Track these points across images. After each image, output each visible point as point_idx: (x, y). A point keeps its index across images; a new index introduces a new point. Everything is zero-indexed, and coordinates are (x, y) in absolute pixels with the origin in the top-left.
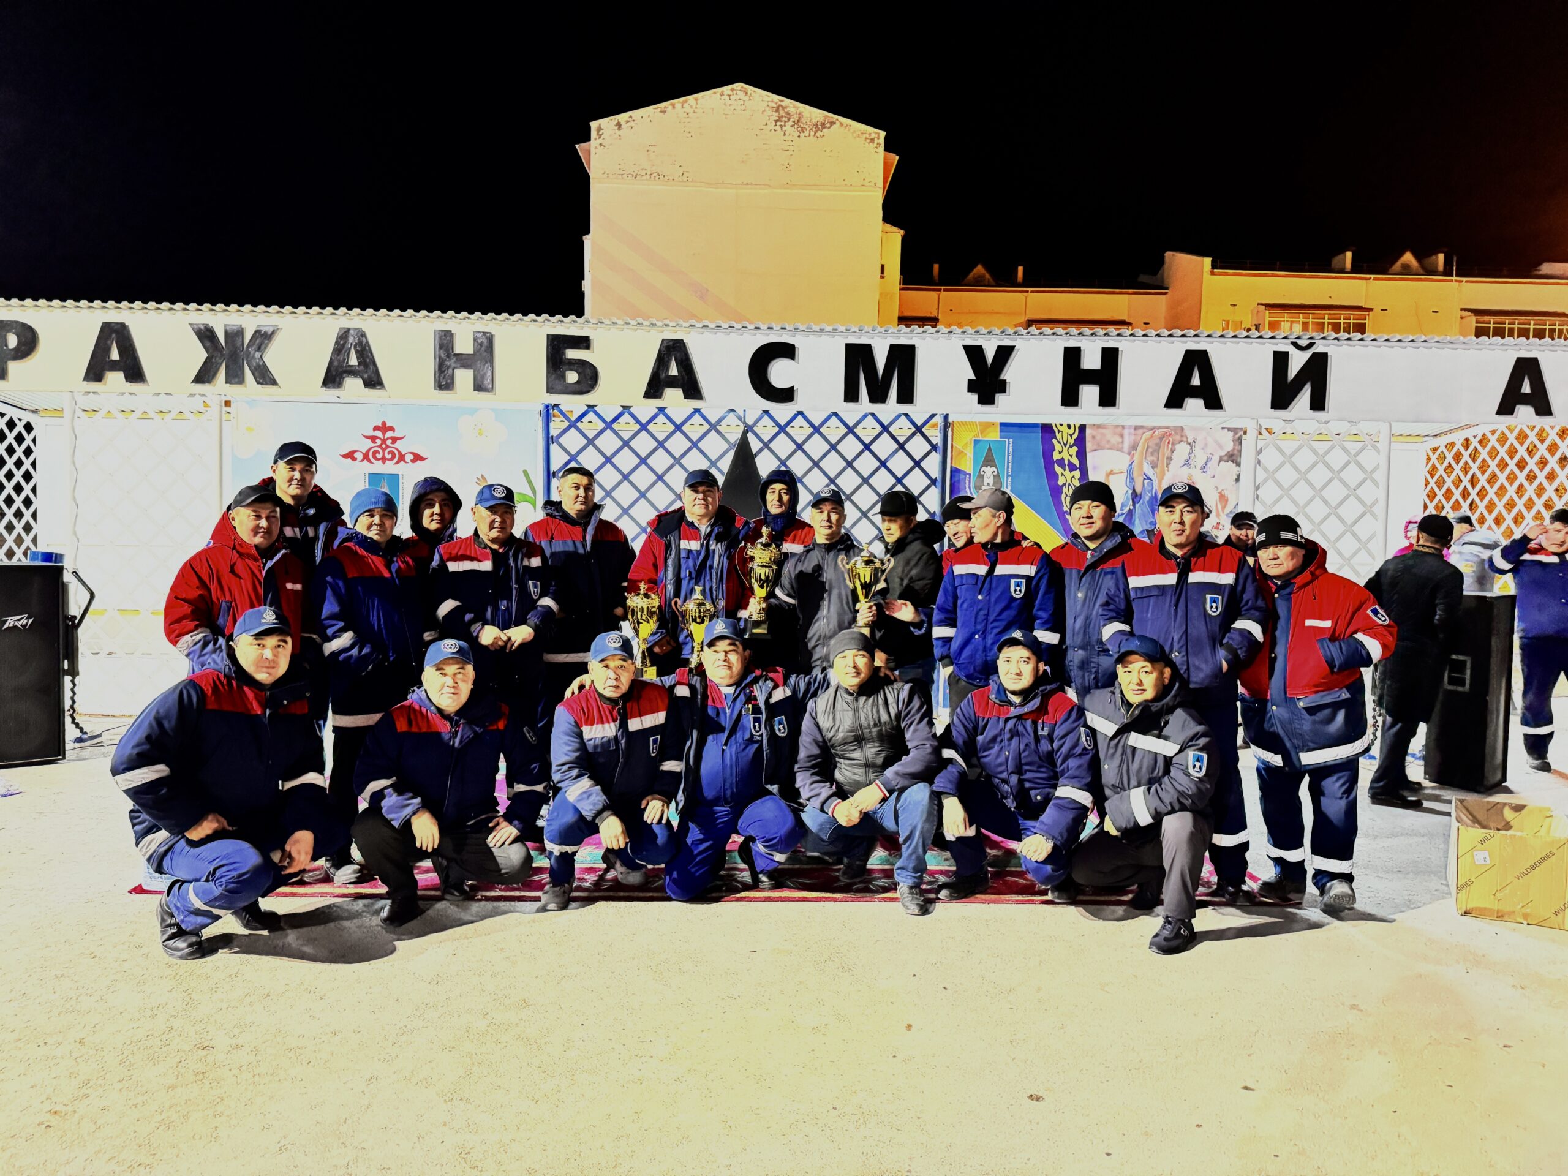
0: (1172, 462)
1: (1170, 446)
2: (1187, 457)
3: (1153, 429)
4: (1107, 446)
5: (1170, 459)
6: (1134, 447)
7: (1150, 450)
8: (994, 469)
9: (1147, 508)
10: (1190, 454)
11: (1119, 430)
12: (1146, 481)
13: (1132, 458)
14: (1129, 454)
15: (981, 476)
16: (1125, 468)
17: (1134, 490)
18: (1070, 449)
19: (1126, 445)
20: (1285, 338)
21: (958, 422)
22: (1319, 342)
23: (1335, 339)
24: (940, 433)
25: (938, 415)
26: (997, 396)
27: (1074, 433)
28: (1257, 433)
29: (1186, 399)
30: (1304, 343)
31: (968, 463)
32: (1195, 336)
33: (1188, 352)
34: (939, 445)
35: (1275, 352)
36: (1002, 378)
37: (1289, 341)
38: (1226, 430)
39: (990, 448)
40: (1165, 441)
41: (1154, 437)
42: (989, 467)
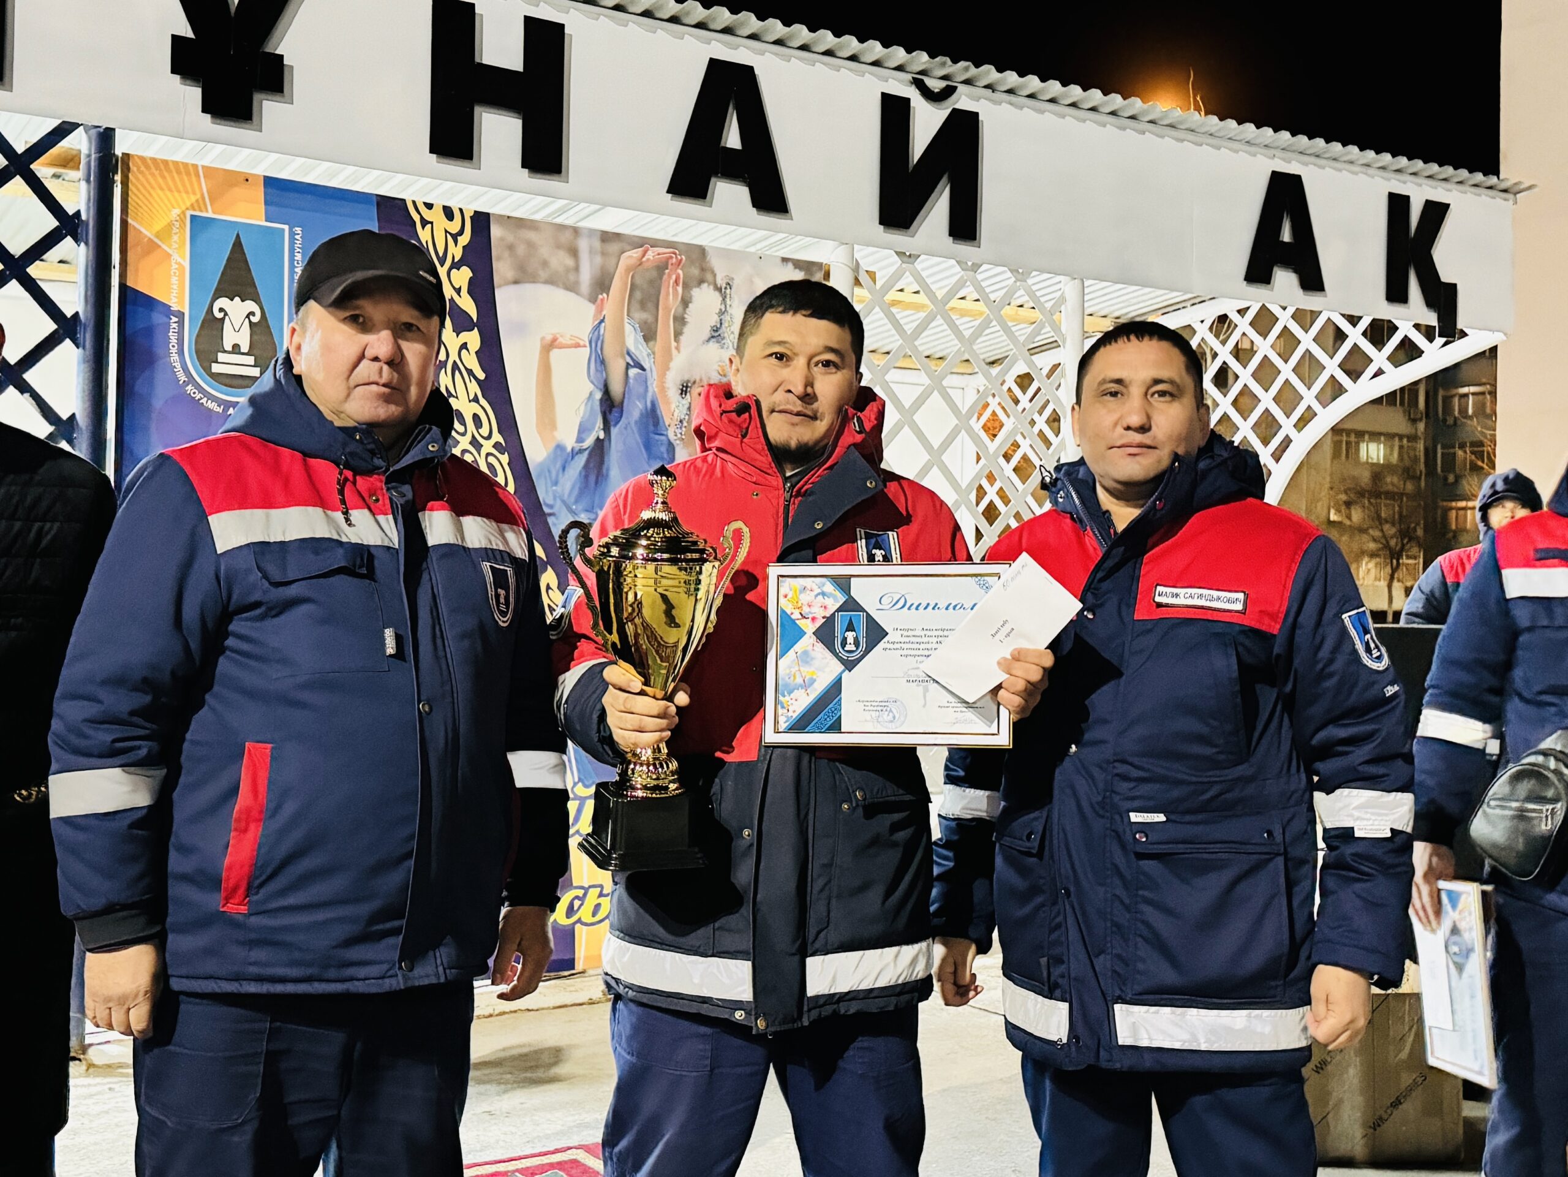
0: (687, 330)
1: (680, 289)
2: (714, 320)
3: (642, 243)
4: (543, 275)
5: (680, 321)
6: (602, 284)
7: (638, 295)
8: (251, 306)
9: (635, 439)
10: (722, 313)
11: (567, 236)
12: (633, 372)
13: (600, 310)
14: (593, 299)
15: (213, 325)
16: (584, 333)
17: (606, 391)
18: (454, 271)
19: (586, 276)
20: (900, 68)
21: (142, 159)
22: (962, 89)
23: (987, 87)
24: (88, 181)
25: (82, 127)
26: (257, 97)
27: (461, 232)
28: (852, 281)
29: (713, 180)
30: (936, 85)
31: (174, 280)
32: (727, 31)
33: (714, 64)
34: (84, 217)
35: (883, 94)
36: (269, 49)
37: (909, 77)
38: (790, 265)
39: (238, 245)
40: (670, 276)
41: (646, 265)
42: (237, 299)
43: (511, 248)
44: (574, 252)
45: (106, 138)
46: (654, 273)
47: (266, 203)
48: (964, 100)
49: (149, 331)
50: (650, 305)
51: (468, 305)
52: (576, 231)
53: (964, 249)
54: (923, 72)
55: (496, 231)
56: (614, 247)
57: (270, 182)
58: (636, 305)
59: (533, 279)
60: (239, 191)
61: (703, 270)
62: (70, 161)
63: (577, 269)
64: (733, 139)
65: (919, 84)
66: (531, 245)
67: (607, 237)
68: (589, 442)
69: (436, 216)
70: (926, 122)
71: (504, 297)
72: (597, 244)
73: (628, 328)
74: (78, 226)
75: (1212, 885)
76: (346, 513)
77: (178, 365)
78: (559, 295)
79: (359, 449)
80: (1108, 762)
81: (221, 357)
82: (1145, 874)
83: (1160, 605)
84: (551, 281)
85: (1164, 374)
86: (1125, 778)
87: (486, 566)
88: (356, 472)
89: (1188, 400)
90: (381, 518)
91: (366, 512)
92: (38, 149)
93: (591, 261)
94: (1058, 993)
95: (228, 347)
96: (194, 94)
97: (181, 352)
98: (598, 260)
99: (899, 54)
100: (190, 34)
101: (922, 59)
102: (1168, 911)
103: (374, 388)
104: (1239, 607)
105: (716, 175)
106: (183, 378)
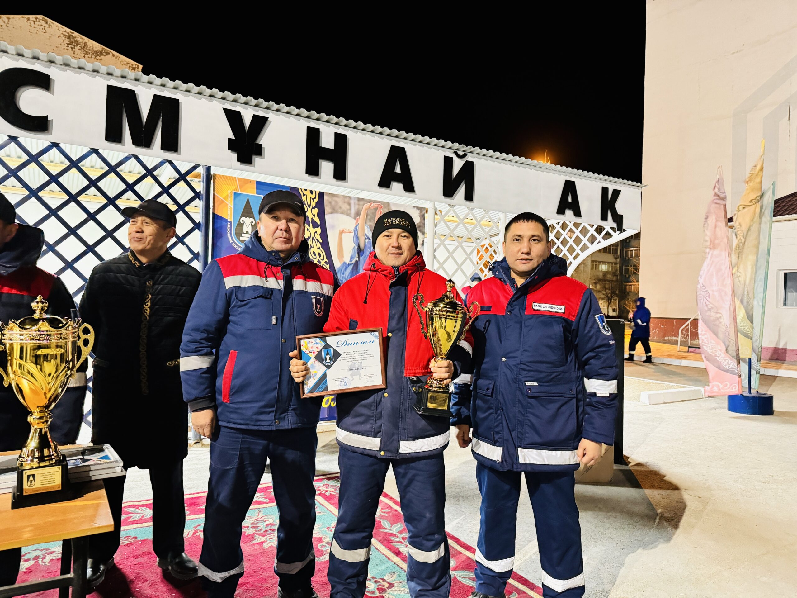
3: (370, 201)
4: (340, 211)
6: (358, 214)
7: (369, 217)
8: (252, 220)
11: (347, 199)
12: (367, 240)
13: (357, 221)
14: (355, 218)
15: (240, 226)
16: (352, 229)
17: (359, 246)
18: (313, 210)
19: (353, 211)
20: (450, 148)
21: (219, 175)
22: (469, 154)
23: (477, 154)
24: (203, 182)
25: (201, 167)
26: (254, 157)
27: (315, 198)
28: (434, 213)
29: (392, 182)
30: (461, 153)
31: (229, 212)
32: (397, 137)
33: (392, 147)
34: (202, 193)
35: (445, 156)
36: (257, 142)
37: (453, 151)
38: (415, 208)
39: (248, 202)
40: (378, 212)
41: (371, 208)
42: (248, 218)
43: (330, 203)
44: (349, 204)
45: (208, 169)
46: (374, 211)
47: (257, 189)
48: (469, 158)
49: (221, 227)
51: (317, 220)
52: (350, 198)
53: (469, 203)
54: (457, 149)
55: (326, 198)
56: (361, 203)
57: (258, 183)
58: (368, 221)
59: (337, 212)
60: (249, 185)
62: (198, 176)
63: (350, 209)
64: (398, 170)
65: (456, 153)
66: (336, 202)
67: (359, 200)
68: (354, 261)
69: (308, 193)
70: (458, 165)
71: (328, 218)
72: (357, 202)
73: (366, 227)
74: (200, 195)
75: (554, 407)
76: (266, 279)
77: (230, 237)
78: (344, 217)
79: (273, 259)
80: (517, 364)
81: (243, 235)
82: (530, 403)
83: (535, 310)
84: (342, 213)
85: (536, 233)
86: (523, 369)
87: (313, 297)
88: (272, 265)
89: (544, 242)
90: (279, 281)
91: (273, 278)
92: (188, 173)
93: (355, 207)
94: (498, 443)
95: (245, 232)
96: (235, 156)
97: (231, 233)
98: (357, 207)
99: (449, 144)
100: (234, 138)
101: (456, 145)
102: (537, 416)
103: (281, 239)
104: (562, 311)
105: (393, 180)
106: (231, 241)
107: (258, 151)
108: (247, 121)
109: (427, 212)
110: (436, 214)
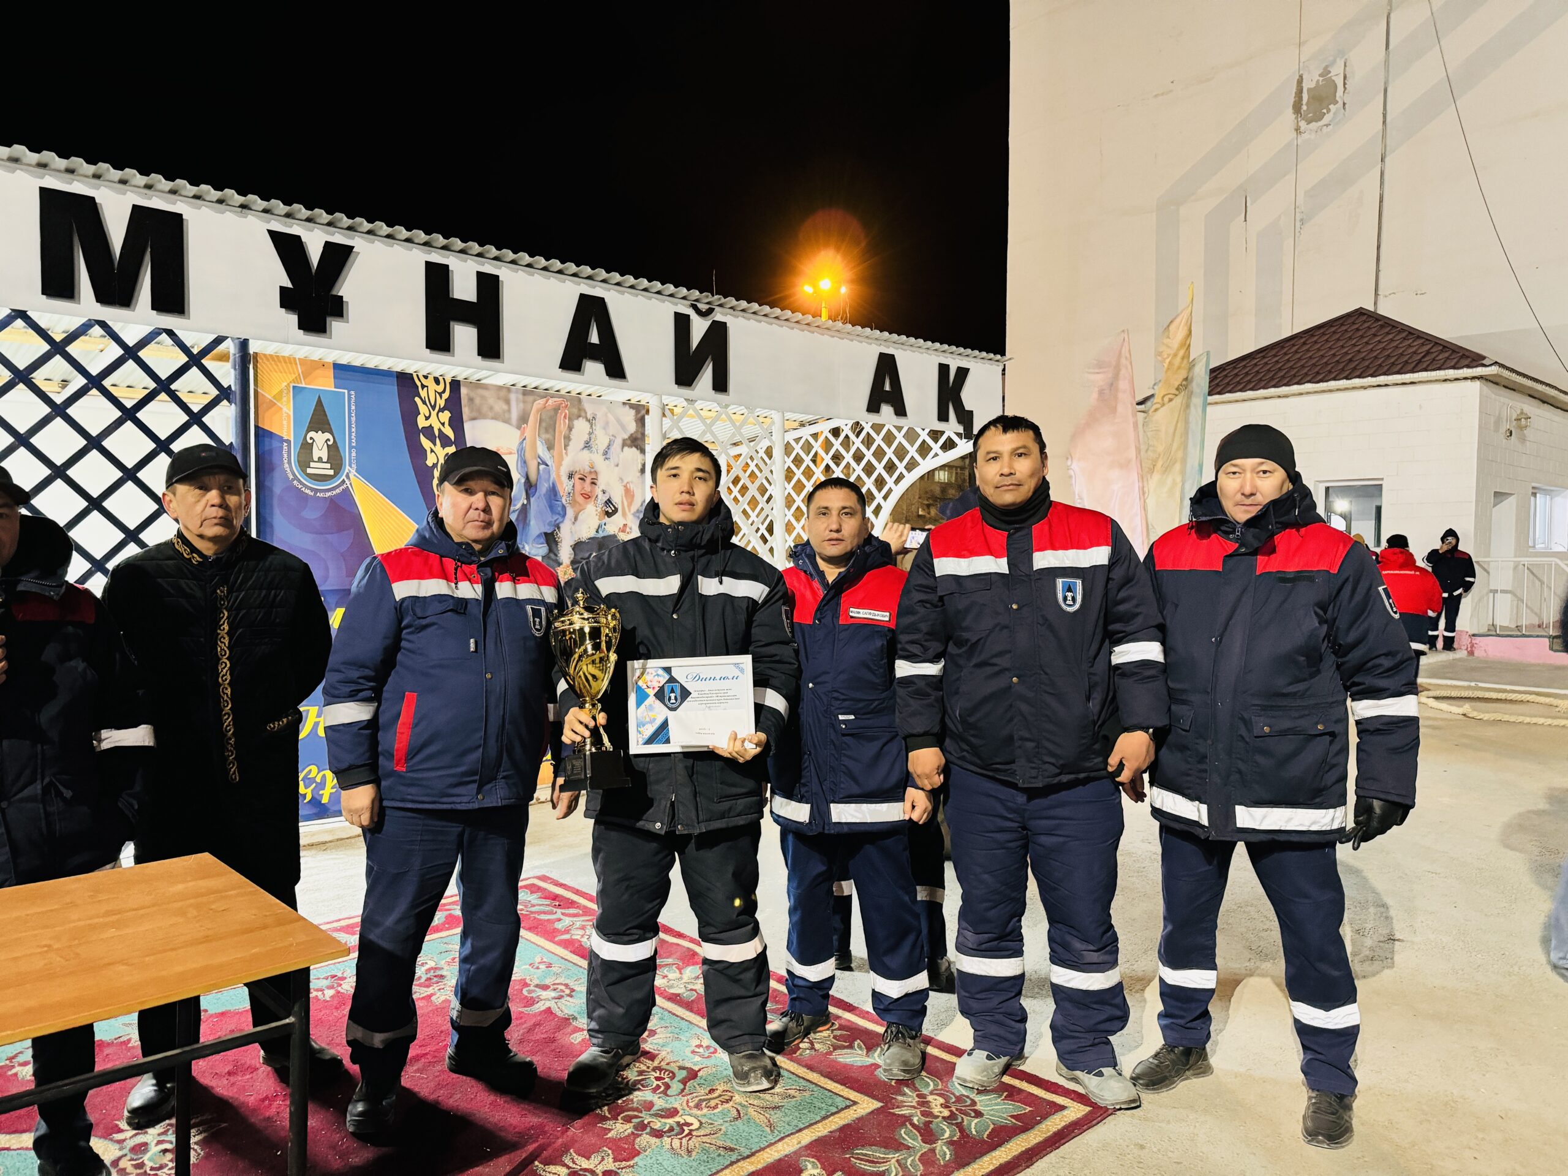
0: (570, 443)
1: (567, 421)
2: (586, 437)
3: (545, 395)
4: (491, 414)
5: (568, 439)
6: (524, 419)
7: (544, 424)
8: (328, 435)
9: (544, 503)
10: (590, 434)
11: (504, 392)
12: (542, 467)
13: (523, 433)
14: (519, 427)
15: (307, 447)
17: (527, 478)
18: (440, 413)
19: (515, 415)
20: (684, 298)
21: (265, 355)
22: (717, 309)
23: (731, 308)
24: (235, 369)
25: (229, 339)
26: (328, 319)
27: (444, 391)
28: (660, 414)
29: (584, 361)
30: (703, 307)
31: (285, 422)
32: (590, 278)
33: (583, 297)
34: (233, 388)
35: (675, 313)
36: (334, 292)
37: (689, 303)
38: (627, 406)
39: (319, 402)
40: (561, 414)
41: (547, 408)
42: (320, 432)
43: (472, 400)
44: (508, 402)
45: (244, 345)
46: (552, 413)
47: (334, 378)
48: (718, 316)
49: (271, 452)
50: (551, 430)
51: (449, 432)
52: (508, 388)
53: (720, 396)
54: (697, 300)
55: (464, 391)
57: (337, 367)
58: (543, 431)
59: (484, 417)
60: (319, 372)
61: (580, 410)
62: (224, 357)
63: (509, 411)
64: (594, 338)
65: (695, 307)
66: (483, 397)
67: (526, 390)
68: (520, 506)
69: (430, 382)
70: (699, 328)
71: (470, 428)
72: (521, 396)
73: (539, 443)
74: (229, 394)
75: (876, 745)
76: (456, 584)
78: (500, 425)
79: (465, 553)
80: (829, 692)
81: (312, 464)
82: (845, 743)
83: (852, 617)
84: (495, 418)
85: (847, 504)
86: (837, 699)
87: (529, 608)
88: (462, 563)
89: (859, 516)
90: (475, 586)
91: (468, 583)
92: (205, 352)
93: (517, 404)
94: (804, 799)
95: (316, 459)
96: (293, 319)
98: (521, 405)
99: (683, 291)
100: (290, 285)
101: (696, 293)
102: (855, 760)
103: (476, 523)
104: (887, 619)
105: (586, 358)
106: (291, 477)
107: (337, 308)
108: (315, 254)
109: (648, 412)
110: (664, 415)
